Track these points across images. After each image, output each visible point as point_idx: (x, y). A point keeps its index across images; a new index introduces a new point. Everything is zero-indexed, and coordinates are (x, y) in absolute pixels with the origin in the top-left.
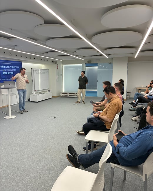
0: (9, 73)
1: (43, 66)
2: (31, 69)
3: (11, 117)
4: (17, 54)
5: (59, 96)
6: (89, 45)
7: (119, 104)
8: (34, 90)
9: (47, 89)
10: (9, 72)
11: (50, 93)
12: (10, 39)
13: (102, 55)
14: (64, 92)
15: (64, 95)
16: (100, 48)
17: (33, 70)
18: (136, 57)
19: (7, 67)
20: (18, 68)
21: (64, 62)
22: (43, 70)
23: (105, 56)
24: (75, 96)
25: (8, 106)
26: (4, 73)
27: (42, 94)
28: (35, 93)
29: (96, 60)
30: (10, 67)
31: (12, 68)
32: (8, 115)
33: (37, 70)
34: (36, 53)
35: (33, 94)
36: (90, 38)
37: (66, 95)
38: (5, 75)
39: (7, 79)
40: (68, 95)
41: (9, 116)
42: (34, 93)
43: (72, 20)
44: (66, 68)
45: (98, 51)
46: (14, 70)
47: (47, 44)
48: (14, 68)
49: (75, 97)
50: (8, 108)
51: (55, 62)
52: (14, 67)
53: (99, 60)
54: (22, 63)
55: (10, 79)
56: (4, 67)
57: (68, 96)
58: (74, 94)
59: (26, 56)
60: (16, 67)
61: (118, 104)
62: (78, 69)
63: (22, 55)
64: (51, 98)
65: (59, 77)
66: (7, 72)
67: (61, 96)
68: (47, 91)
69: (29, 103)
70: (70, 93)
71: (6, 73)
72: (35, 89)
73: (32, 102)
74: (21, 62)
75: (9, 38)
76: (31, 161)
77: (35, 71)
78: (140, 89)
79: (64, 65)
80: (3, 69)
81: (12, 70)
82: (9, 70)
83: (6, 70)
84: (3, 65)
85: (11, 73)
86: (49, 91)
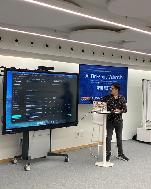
0: (105, 88)
2: (143, 80)
4: (121, 56)
8: (145, 120)
10: (106, 85)
12: (119, 33)
17: (145, 82)
19: (103, 77)
20: (122, 78)
28: (147, 126)
30: (108, 77)
31: (111, 80)
35: (142, 126)
38: (99, 90)
41: (102, 162)
42: (145, 125)
48: (114, 80)
52: (115, 77)
56: (99, 77)
59: (137, 58)
60: (117, 77)
63: (129, 57)
66: (103, 85)
69: (134, 143)
71: (100, 88)
72: (146, 118)
73: (140, 142)
74: (127, 68)
75: (117, 30)
77: (149, 85)
80: (98, 81)
81: (111, 82)
82: (106, 82)
83: (101, 83)
84: (98, 75)
85: (108, 87)
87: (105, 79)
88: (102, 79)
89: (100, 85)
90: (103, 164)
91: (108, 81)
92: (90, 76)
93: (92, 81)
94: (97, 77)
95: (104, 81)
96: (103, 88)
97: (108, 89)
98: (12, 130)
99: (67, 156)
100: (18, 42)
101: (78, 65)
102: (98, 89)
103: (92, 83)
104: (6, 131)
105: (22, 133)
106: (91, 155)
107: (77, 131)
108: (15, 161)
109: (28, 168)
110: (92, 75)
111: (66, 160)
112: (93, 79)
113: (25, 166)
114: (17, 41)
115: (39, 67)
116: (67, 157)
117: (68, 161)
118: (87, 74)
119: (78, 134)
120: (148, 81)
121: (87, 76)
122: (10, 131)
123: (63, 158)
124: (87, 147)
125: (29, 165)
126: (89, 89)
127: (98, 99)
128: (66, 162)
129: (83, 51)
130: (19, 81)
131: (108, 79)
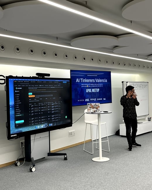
0: (93, 90)
2: (123, 82)
9: (145, 116)
10: (94, 88)
12: (118, 38)
17: (125, 83)
19: (91, 81)
20: (106, 81)
22: (140, 84)
30: (95, 80)
31: (97, 83)
33: (131, 84)
34: (137, 56)
38: (89, 93)
39: (91, 100)
41: (99, 157)
46: (101, 85)
48: (100, 83)
52: (100, 81)
54: (112, 74)
55: (95, 99)
56: (88, 81)
60: (103, 81)
63: (114, 61)
66: (91, 88)
68: (144, 119)
71: (90, 90)
74: (110, 72)
80: (87, 84)
81: (98, 85)
82: (93, 85)
83: (90, 86)
84: (87, 79)
85: (96, 90)
86: (149, 120)
87: (92, 83)
88: (90, 83)
89: (89, 88)
90: (99, 159)
91: (95, 84)
92: (80, 80)
93: (82, 84)
94: (86, 81)
95: (92, 84)
96: (92, 91)
97: (96, 91)
98: (16, 135)
99: (65, 154)
100: (19, 51)
101: (69, 71)
102: (87, 91)
103: (82, 86)
104: (11, 136)
105: (24, 137)
106: (85, 152)
107: (70, 131)
108: (19, 164)
109: (34, 169)
110: (81, 79)
111: (66, 159)
113: (30, 168)
114: (18, 49)
115: (37, 74)
116: (66, 156)
117: (67, 160)
118: (77, 79)
119: (71, 134)
120: (127, 82)
121: (78, 80)
122: (15, 135)
123: (63, 157)
124: (79, 145)
125: (34, 166)
126: (80, 92)
127: (88, 101)
128: (65, 161)
129: (76, 58)
130: (20, 88)
131: (95, 83)
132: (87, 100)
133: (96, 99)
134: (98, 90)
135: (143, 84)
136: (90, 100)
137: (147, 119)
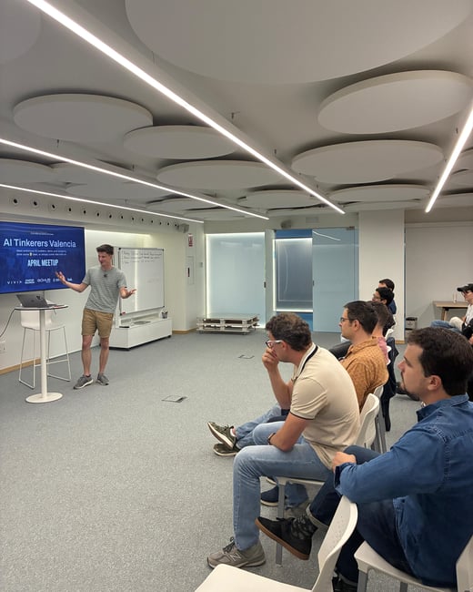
0: (44, 263)
1: (146, 240)
3: (47, 397)
4: (70, 208)
5: (193, 331)
6: (285, 178)
7: (377, 366)
8: (118, 312)
9: (158, 309)
10: (45, 258)
11: (168, 321)
12: (53, 168)
13: (322, 205)
14: (208, 317)
15: (210, 326)
16: (317, 187)
18: (428, 210)
19: (40, 244)
20: (74, 245)
21: (209, 227)
22: (146, 252)
23: (332, 209)
24: (244, 330)
25: (39, 362)
26: (30, 263)
27: (142, 323)
28: (122, 322)
29: (308, 219)
30: (49, 243)
31: (54, 248)
32: (38, 390)
33: (129, 251)
34: (126, 203)
36: (285, 161)
37: (215, 327)
38: (33, 267)
39: (39, 280)
40: (222, 326)
41: (40, 394)
42: (119, 321)
43: (233, 114)
44: (216, 243)
45: (312, 196)
46: (62, 253)
47: (158, 178)
48: (59, 248)
49: (242, 334)
50: (39, 369)
51: (183, 228)
52: (61, 244)
53: (316, 218)
54: (85, 231)
55: (49, 279)
56: (32, 244)
57: (222, 329)
58: (240, 322)
59: (98, 212)
60: (67, 244)
61: (374, 365)
62: (254, 245)
63: (85, 210)
64: (169, 337)
65: (193, 271)
66: (41, 258)
67: (201, 329)
68: (156, 315)
70: (227, 322)
71: (36, 263)
72: (120, 309)
73: (111, 348)
74: (83, 228)
75: (49, 163)
76: (105, 545)
77: (122, 255)
78: (447, 309)
79: (209, 236)
80: (29, 251)
81: (55, 253)
82: (45, 253)
83: (36, 254)
84: (29, 240)
85: (50, 261)
86: (165, 316)
87: (43, 248)
88: (37, 247)
89: (34, 258)
90: (42, 397)
91: (49, 251)
92: (14, 242)
93: (18, 251)
94: (28, 243)
95: (41, 251)
96: (40, 263)
97: (50, 264)
102: (30, 265)
103: (17, 254)
106: (21, 384)
110: (16, 240)
112: (19, 247)
118: (6, 239)
120: (120, 249)
121: (7, 243)
124: (14, 370)
126: (12, 266)
127: (31, 283)
131: (49, 247)
132: (30, 281)
133: (52, 280)
134: (56, 262)
135: (153, 252)
136: (35, 280)
137: (160, 315)
